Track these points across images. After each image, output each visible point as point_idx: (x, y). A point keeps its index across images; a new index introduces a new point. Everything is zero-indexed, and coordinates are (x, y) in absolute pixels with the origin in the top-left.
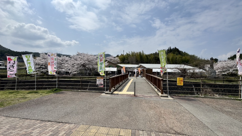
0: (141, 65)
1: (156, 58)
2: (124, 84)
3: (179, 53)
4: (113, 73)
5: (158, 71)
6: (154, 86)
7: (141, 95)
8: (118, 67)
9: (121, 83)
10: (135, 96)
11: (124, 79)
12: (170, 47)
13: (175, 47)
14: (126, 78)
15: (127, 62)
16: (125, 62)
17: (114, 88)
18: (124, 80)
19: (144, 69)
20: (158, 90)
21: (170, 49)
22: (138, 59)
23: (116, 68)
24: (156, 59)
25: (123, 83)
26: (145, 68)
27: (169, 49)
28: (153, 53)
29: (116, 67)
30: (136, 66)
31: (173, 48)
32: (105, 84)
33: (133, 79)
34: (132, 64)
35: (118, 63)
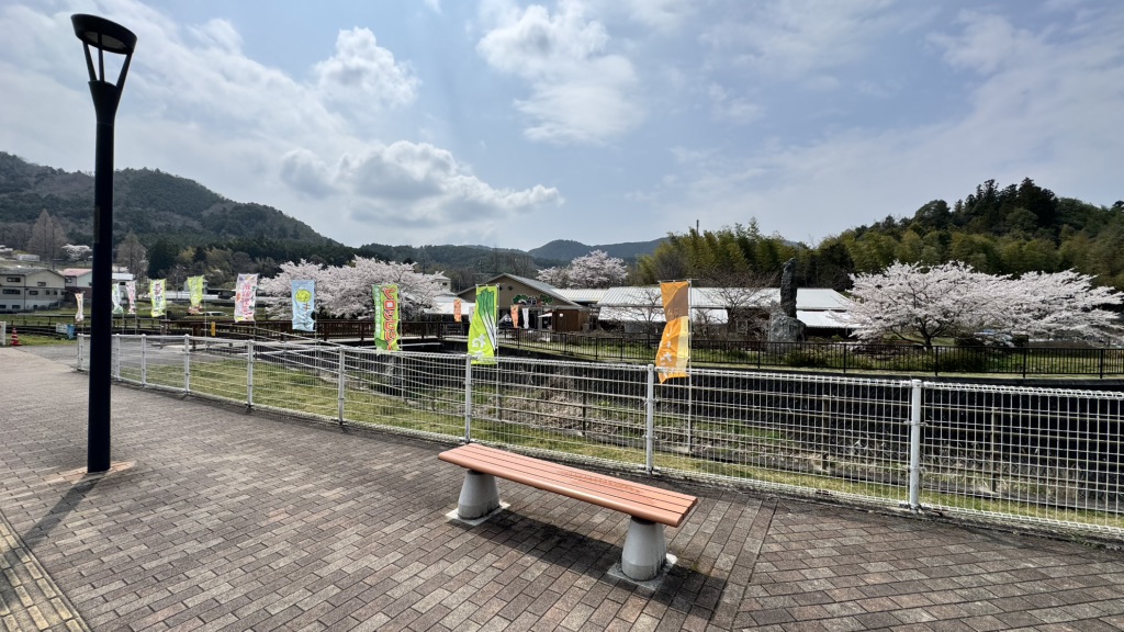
13: (1029, 182)
21: (991, 191)
31: (1014, 186)
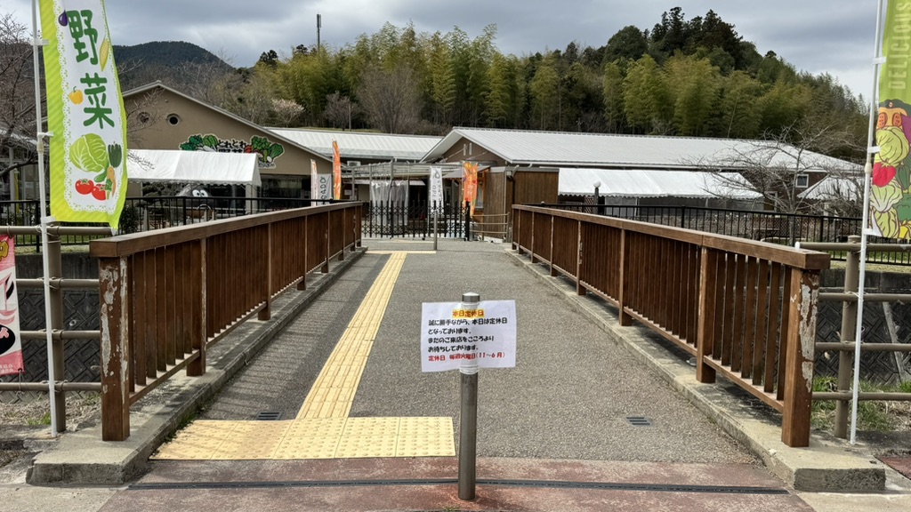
0: (463, 140)
1: (572, 93)
2: (320, 309)
3: (733, 61)
4: (223, 196)
5: (602, 191)
6: (627, 321)
7: (548, 474)
8: (265, 147)
9: (286, 301)
10: (471, 496)
11: (319, 256)
12: (677, 10)
13: (711, 14)
14: (337, 245)
15: (350, 109)
16: (330, 112)
17: (196, 368)
18: (325, 269)
19: (494, 170)
20: (708, 375)
21: (677, 23)
22: (438, 93)
23: (253, 157)
24: (573, 101)
25: (314, 298)
26: (497, 161)
27: (665, 27)
28: (553, 50)
29: (249, 150)
30: (423, 145)
31: (699, 19)
32: (49, 332)
33: (404, 253)
34: (390, 128)
35: (274, 119)
